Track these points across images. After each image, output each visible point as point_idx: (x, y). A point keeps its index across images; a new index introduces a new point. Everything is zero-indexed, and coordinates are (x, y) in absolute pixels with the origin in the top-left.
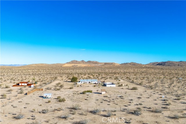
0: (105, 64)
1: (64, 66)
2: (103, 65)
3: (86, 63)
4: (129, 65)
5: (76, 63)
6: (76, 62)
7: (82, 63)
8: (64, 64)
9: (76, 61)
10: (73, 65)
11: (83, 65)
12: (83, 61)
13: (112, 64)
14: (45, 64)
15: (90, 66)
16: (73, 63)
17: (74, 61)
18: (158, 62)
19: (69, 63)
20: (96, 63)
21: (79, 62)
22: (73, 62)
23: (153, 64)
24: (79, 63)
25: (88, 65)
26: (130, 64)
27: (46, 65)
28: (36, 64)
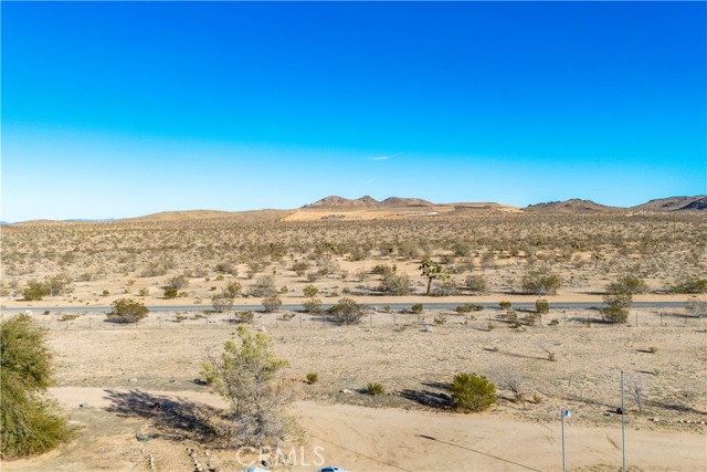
0: (459, 208)
1: (289, 219)
2: (449, 213)
3: (379, 205)
4: (564, 210)
5: (340, 208)
6: (340, 203)
7: (361, 206)
8: (291, 213)
9: (341, 200)
10: (327, 214)
11: (367, 215)
12: (366, 200)
13: (487, 207)
14: (216, 212)
15: (395, 218)
16: (328, 207)
17: (332, 199)
18: (685, 198)
19: (313, 207)
20: (421, 205)
21: (352, 202)
22: (326, 203)
23: (667, 204)
24: (352, 206)
25: (387, 213)
26: (567, 206)
27: (217, 216)
28: (177, 213)
